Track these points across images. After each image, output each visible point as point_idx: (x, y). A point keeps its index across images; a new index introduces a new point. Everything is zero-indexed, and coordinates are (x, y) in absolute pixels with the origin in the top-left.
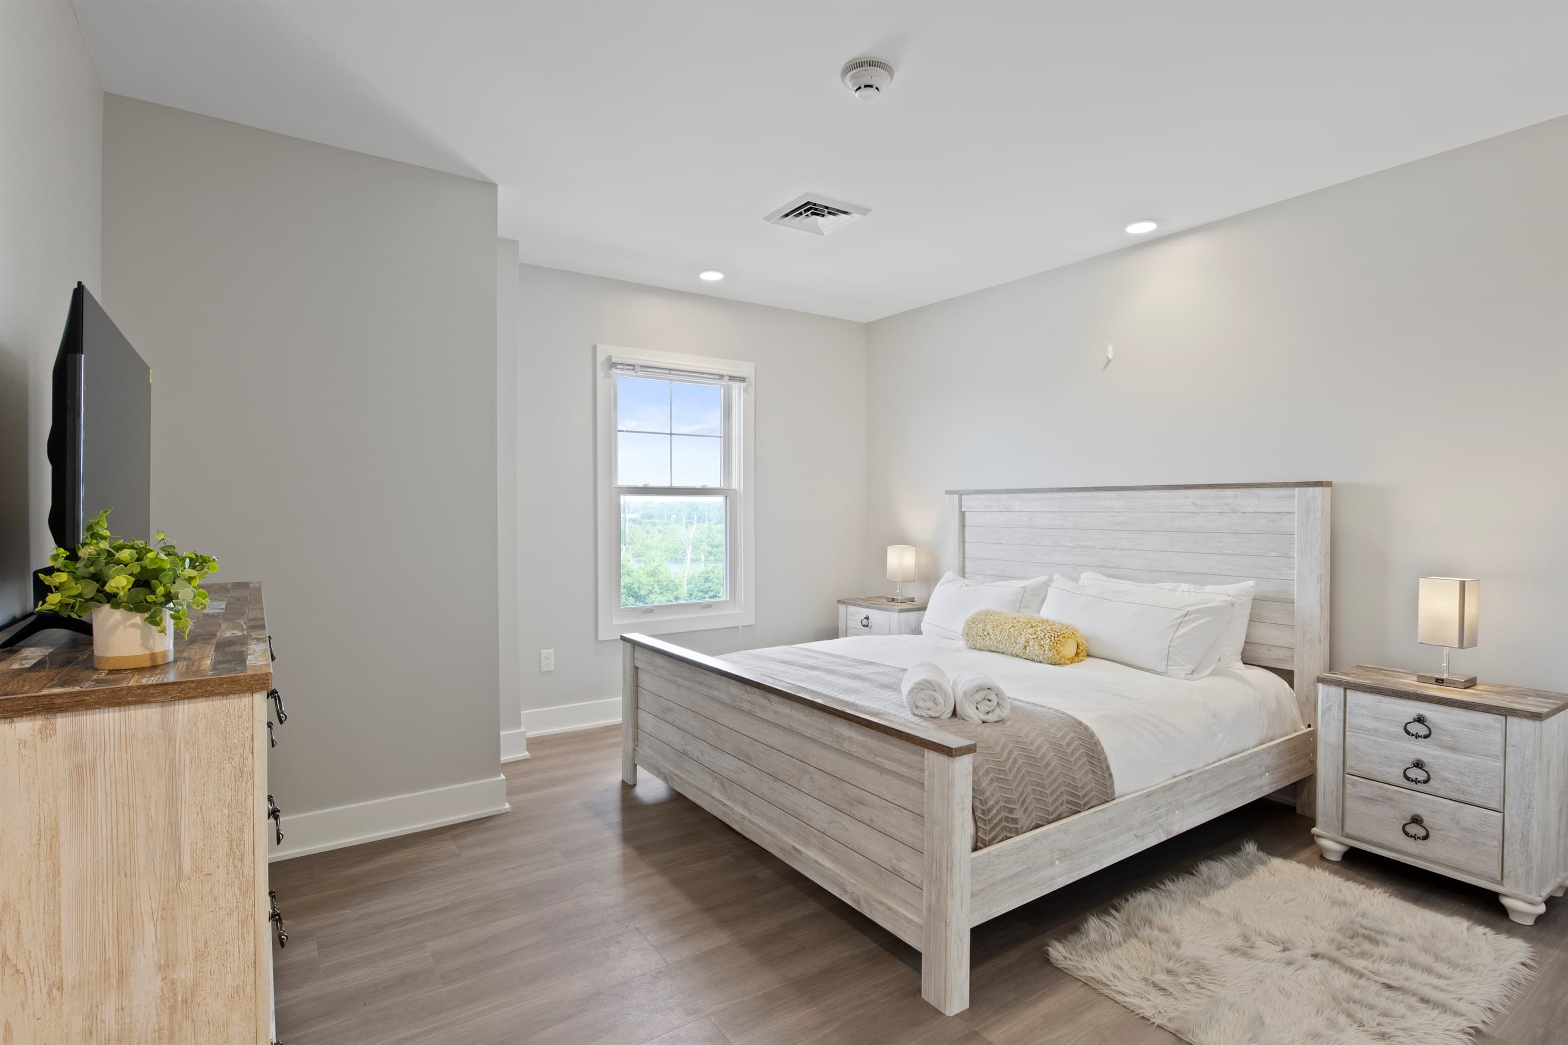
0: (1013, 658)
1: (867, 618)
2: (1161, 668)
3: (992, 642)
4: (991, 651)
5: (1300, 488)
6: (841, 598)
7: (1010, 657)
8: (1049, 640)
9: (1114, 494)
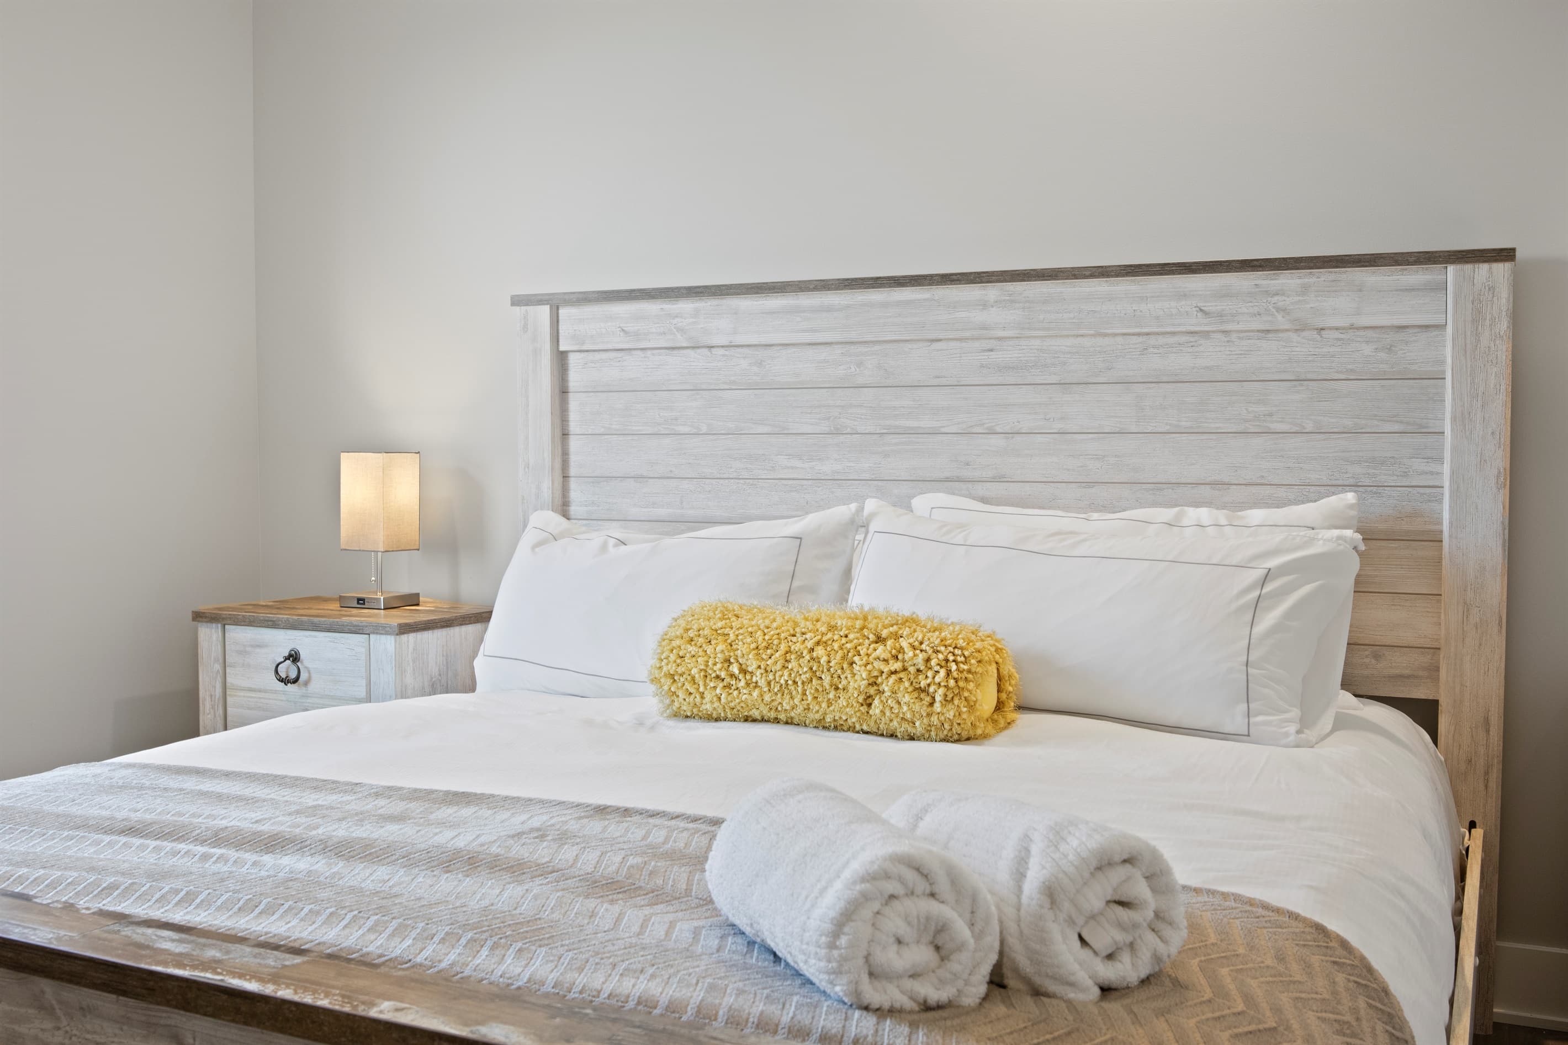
0: (827, 733)
1: (294, 657)
2: (1236, 722)
3: (756, 693)
4: (747, 719)
5: (1459, 267)
6: (201, 607)
7: (815, 731)
8: (943, 672)
9: (992, 292)
